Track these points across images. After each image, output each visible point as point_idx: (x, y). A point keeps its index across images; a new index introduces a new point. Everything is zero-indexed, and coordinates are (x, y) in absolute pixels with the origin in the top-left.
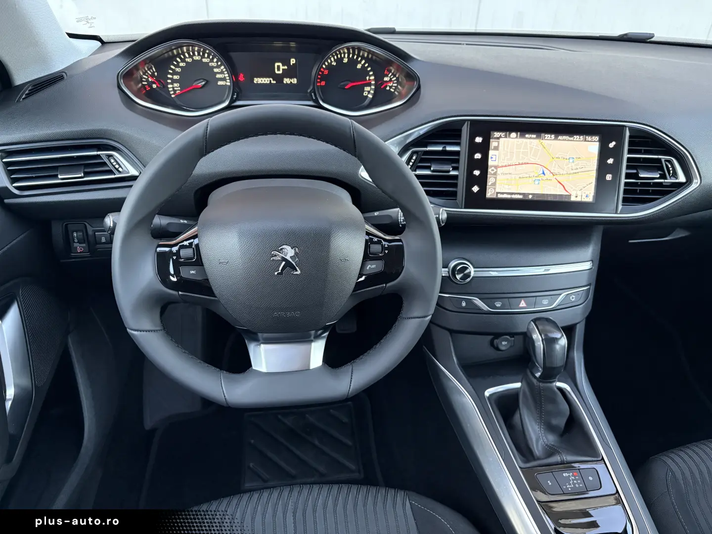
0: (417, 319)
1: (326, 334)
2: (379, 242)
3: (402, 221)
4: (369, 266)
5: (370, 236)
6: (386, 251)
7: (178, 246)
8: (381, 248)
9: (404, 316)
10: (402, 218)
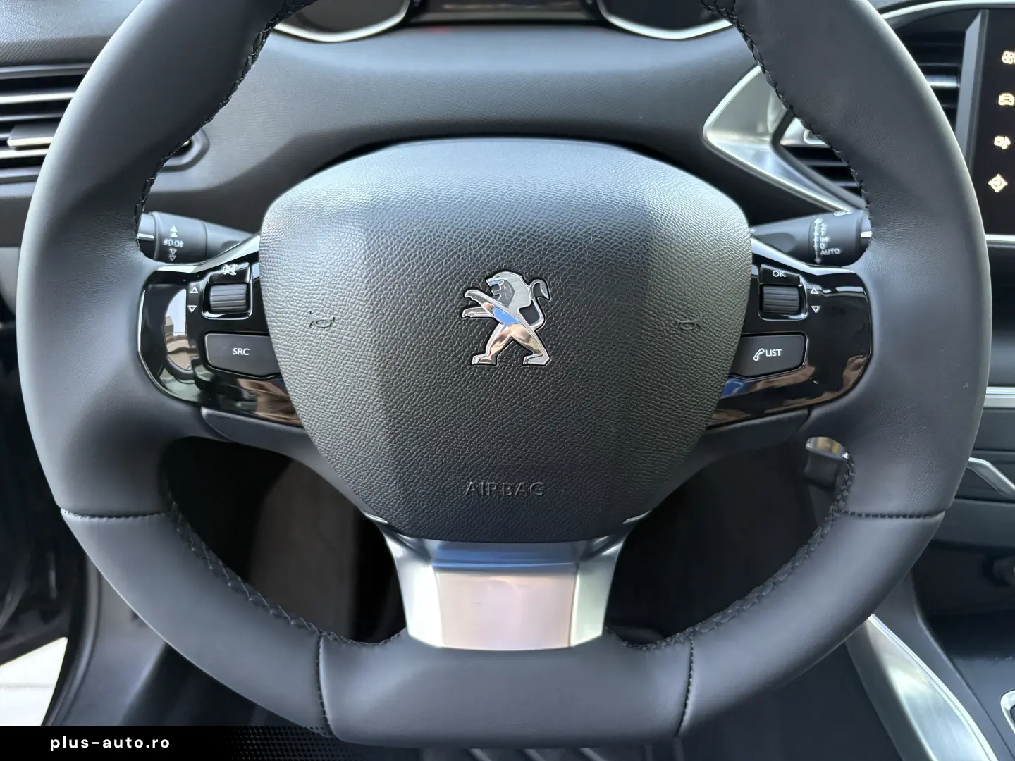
0: (887, 521)
1: (615, 549)
2: (790, 282)
3: (823, 246)
4: (761, 351)
5: (764, 266)
6: (816, 309)
7: (207, 279)
8: (797, 297)
9: (851, 509)
10: (822, 240)
